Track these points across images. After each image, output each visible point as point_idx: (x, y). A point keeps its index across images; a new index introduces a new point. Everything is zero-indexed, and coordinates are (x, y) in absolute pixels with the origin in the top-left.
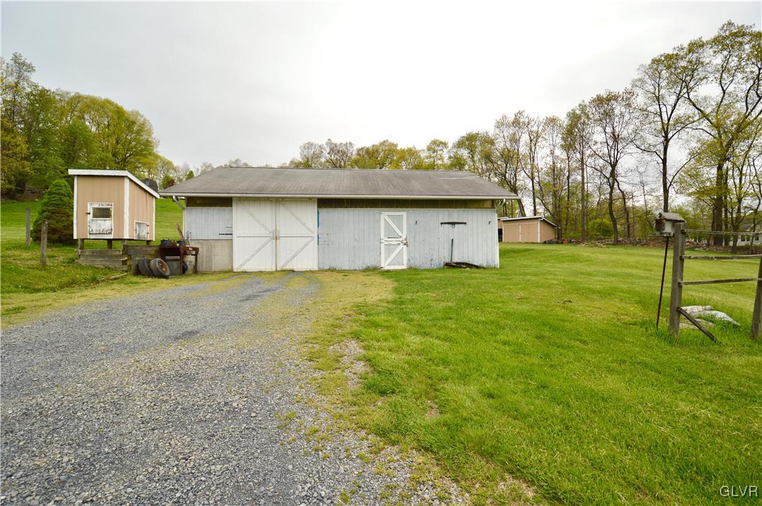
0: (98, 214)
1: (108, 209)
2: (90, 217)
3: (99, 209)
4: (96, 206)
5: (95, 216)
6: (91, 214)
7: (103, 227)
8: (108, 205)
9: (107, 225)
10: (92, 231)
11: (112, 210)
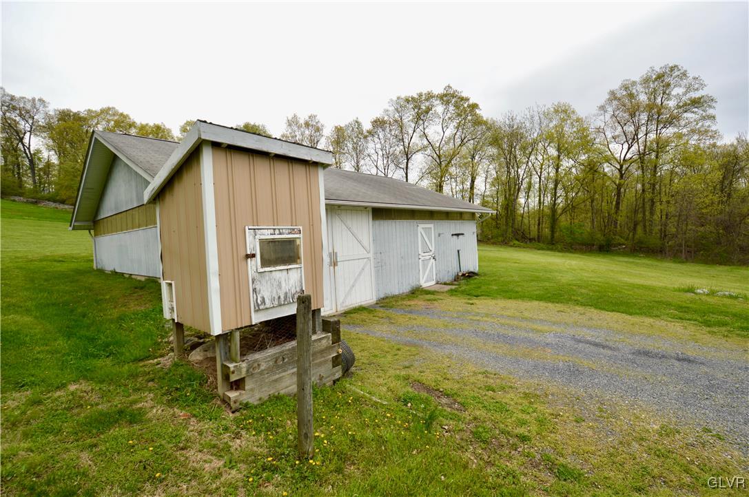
0: (273, 256)
1: (291, 242)
2: (254, 265)
3: (273, 241)
4: (267, 235)
5: (265, 262)
6: (258, 256)
7: (285, 288)
8: (292, 231)
9: (292, 282)
10: (263, 301)
11: (301, 243)
